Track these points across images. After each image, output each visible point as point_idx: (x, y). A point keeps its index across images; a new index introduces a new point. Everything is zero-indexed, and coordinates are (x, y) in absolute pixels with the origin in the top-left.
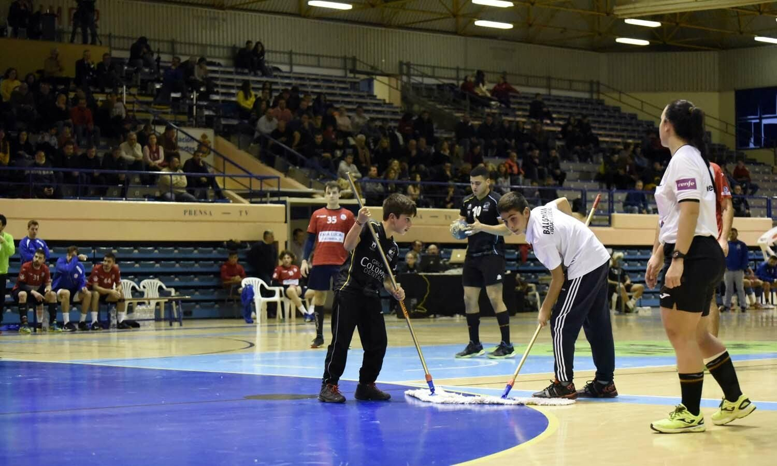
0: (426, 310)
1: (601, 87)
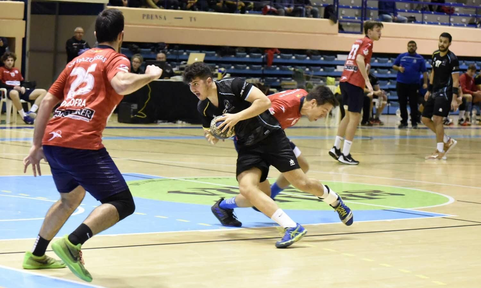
0: (146, 116)
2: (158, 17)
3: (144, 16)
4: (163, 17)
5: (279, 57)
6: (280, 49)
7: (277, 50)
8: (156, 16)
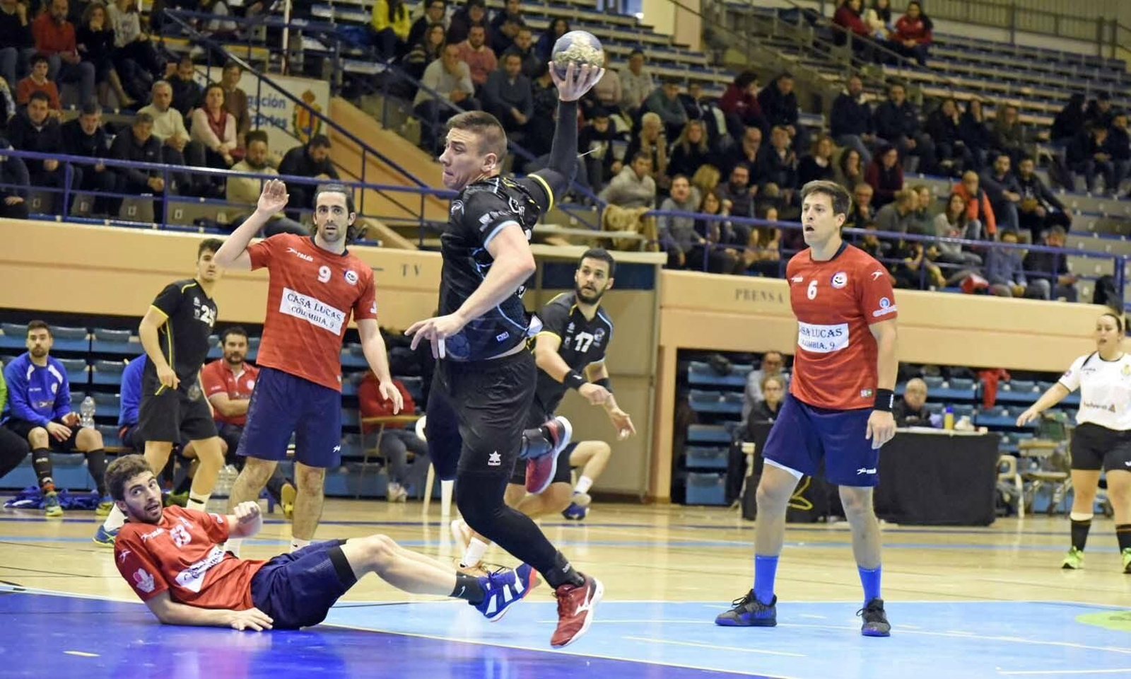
0: (810, 506)
1: (1120, 32)
2: (767, 296)
3: (738, 292)
4: (776, 296)
5: (1007, 387)
6: (1009, 371)
7: (1004, 373)
8: (763, 294)
